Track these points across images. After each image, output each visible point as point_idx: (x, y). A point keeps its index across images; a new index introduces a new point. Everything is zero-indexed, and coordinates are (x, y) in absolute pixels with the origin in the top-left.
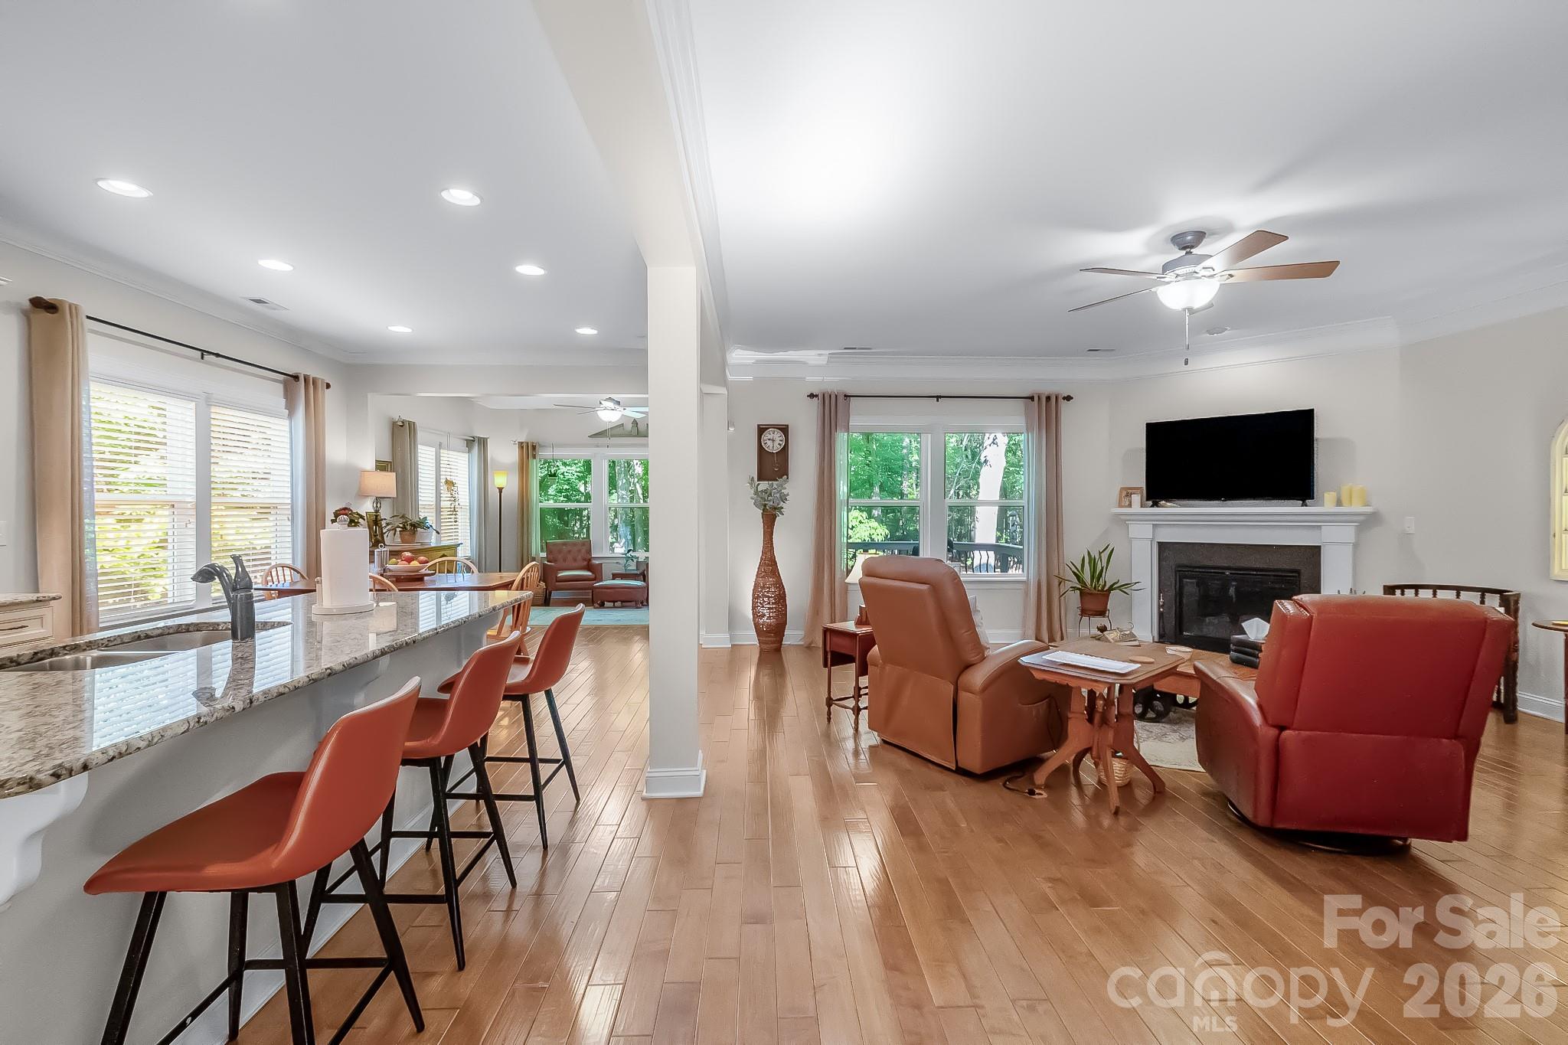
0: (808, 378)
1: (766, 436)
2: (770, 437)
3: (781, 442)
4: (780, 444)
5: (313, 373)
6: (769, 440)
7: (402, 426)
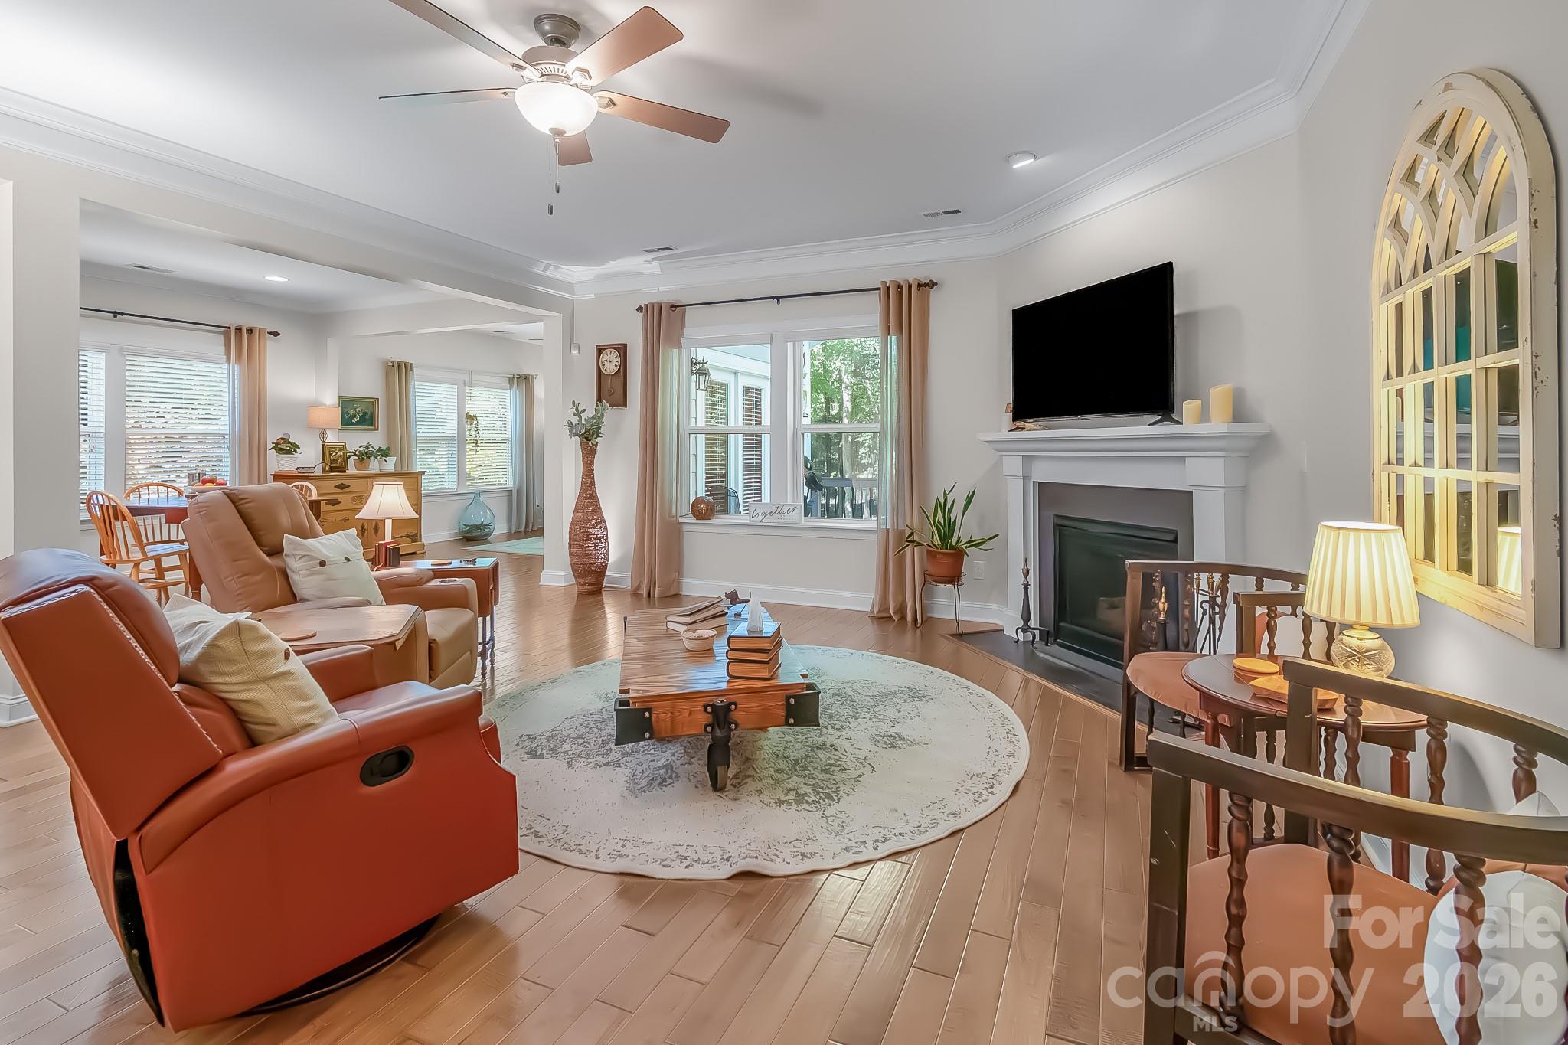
0: (646, 290)
1: (605, 356)
2: (607, 358)
3: (617, 363)
4: (616, 366)
5: (246, 322)
6: (606, 361)
7: (393, 366)
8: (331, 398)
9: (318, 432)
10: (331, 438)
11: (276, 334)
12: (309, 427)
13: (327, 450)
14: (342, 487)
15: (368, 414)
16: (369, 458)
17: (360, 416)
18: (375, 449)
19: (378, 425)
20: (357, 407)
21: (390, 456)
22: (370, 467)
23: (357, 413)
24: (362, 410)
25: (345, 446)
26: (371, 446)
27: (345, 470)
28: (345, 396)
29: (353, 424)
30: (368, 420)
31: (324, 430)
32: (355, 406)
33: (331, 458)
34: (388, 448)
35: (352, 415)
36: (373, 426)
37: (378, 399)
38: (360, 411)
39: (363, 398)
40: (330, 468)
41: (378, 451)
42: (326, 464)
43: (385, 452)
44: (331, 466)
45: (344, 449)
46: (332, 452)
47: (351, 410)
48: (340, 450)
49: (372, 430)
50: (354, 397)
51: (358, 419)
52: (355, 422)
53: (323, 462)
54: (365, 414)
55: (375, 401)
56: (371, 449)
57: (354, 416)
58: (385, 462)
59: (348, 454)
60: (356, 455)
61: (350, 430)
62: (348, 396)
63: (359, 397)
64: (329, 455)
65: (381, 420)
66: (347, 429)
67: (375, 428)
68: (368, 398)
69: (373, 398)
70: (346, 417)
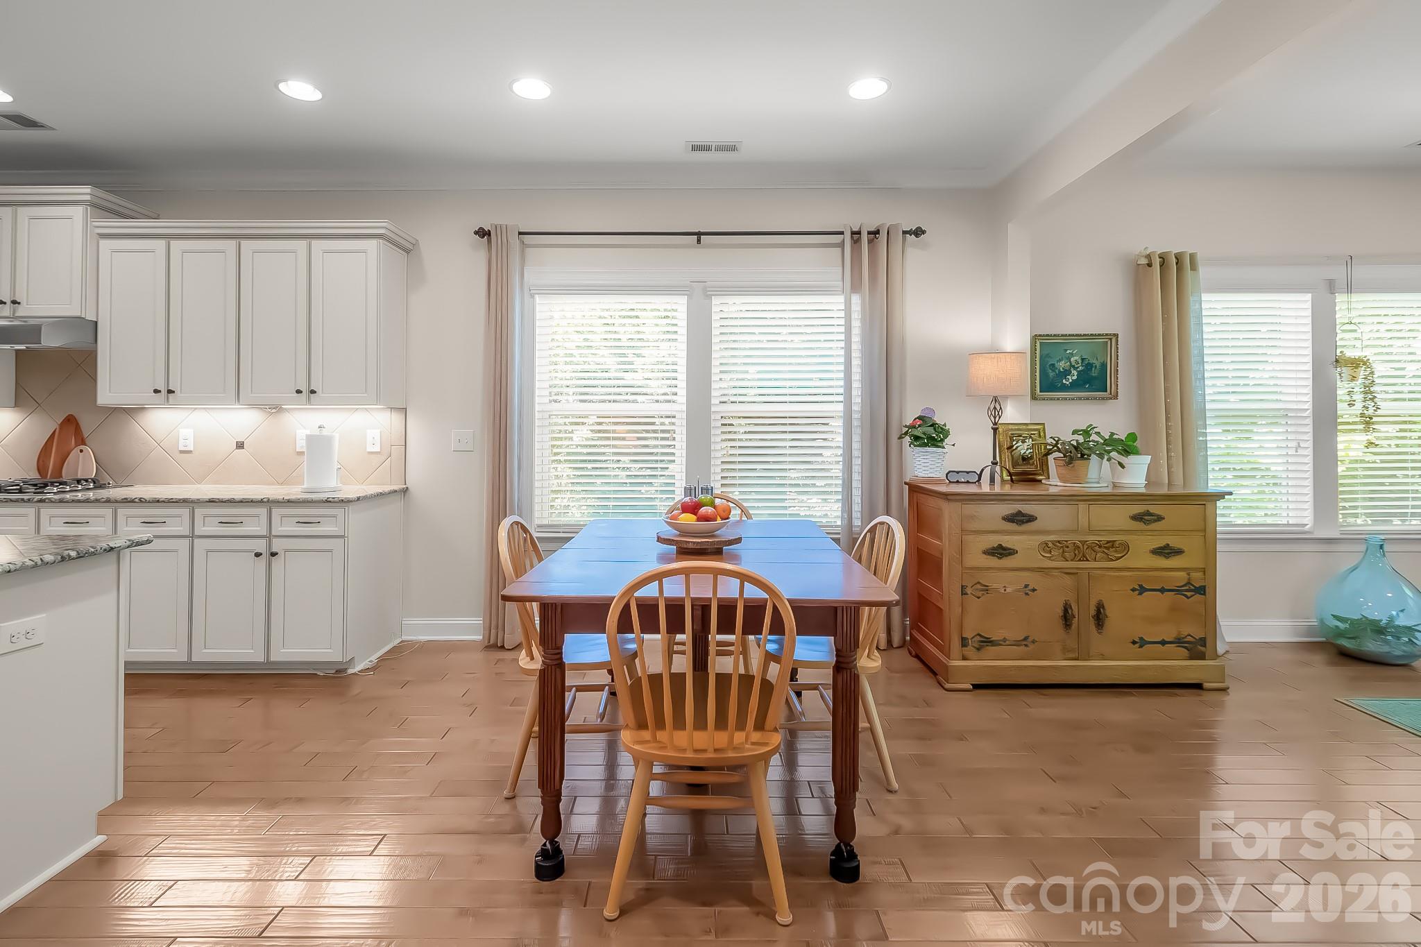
5: (866, 219)
7: (1150, 265)
8: (1016, 338)
9: (988, 403)
10: (1012, 414)
11: (918, 232)
12: (970, 394)
13: (1003, 438)
14: (1020, 519)
15: (1096, 367)
16: (1086, 456)
17: (1078, 372)
18: (1102, 437)
19: (1117, 389)
20: (1072, 354)
21: (1137, 453)
22: (1089, 476)
23: (1074, 367)
24: (1083, 360)
25: (1041, 432)
26: (1096, 430)
27: (1040, 481)
28: (1048, 335)
29: (1064, 388)
30: (1095, 378)
31: (996, 399)
32: (1068, 352)
33: (1012, 456)
34: (1132, 437)
35: (1062, 370)
36: (1106, 392)
37: (1116, 336)
38: (1080, 362)
39: (1085, 335)
40: (1010, 475)
41: (1106, 442)
42: (1001, 467)
43: (1125, 444)
44: (1012, 471)
45: (1040, 436)
46: (1014, 443)
47: (1060, 360)
48: (1031, 440)
49: (1103, 399)
50: (1066, 335)
51: (1075, 378)
52: (1068, 383)
53: (996, 464)
54: (1089, 366)
55: (1111, 339)
56: (1094, 437)
57: (1067, 373)
58: (1122, 466)
59: (1045, 447)
60: (1059, 450)
61: (1058, 399)
62: (1055, 335)
63: (1077, 335)
64: (1008, 449)
65: (1124, 377)
66: (1051, 399)
67: (1111, 394)
68: (1095, 335)
69: (1107, 335)
70: (1051, 374)
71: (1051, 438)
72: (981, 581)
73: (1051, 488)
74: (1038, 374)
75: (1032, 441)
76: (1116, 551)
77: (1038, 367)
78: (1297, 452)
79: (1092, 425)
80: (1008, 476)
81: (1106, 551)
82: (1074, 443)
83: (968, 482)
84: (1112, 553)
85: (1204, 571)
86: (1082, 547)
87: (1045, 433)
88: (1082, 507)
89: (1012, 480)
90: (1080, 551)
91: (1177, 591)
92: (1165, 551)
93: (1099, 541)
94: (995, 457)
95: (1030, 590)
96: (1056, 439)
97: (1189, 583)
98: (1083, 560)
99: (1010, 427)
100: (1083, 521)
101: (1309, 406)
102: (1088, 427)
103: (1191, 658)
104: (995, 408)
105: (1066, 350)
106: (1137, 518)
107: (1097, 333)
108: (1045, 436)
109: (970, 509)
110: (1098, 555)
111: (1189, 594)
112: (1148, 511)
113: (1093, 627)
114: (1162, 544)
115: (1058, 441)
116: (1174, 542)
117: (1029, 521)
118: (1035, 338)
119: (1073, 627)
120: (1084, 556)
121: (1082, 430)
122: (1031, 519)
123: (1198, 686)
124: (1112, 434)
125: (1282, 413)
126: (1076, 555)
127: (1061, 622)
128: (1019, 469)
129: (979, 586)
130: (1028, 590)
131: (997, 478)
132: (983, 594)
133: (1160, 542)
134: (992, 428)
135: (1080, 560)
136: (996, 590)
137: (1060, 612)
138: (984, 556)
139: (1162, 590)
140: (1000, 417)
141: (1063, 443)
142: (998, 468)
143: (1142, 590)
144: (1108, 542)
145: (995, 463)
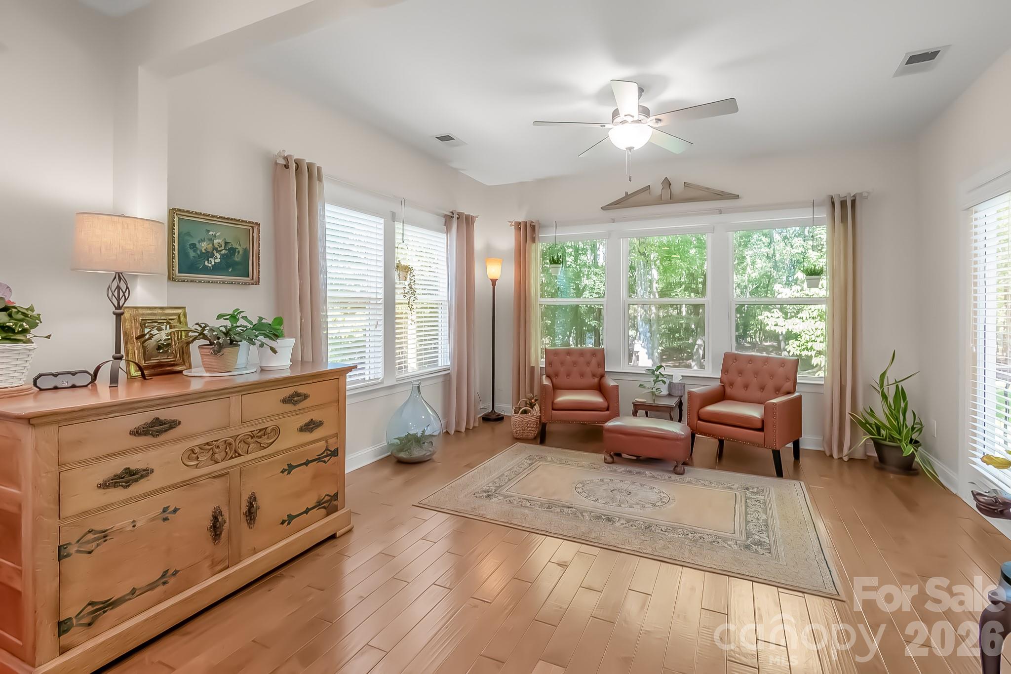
7: (287, 167)
13: (130, 325)
14: (156, 429)
15: (239, 252)
16: (234, 342)
17: (221, 255)
18: (250, 322)
19: (259, 275)
20: (215, 236)
21: (283, 336)
22: (238, 362)
23: (216, 249)
24: (226, 243)
25: (182, 318)
26: (242, 314)
27: (181, 372)
28: (188, 212)
29: (206, 271)
30: (237, 263)
31: (119, 276)
32: (211, 233)
33: (144, 348)
34: (279, 321)
35: (204, 251)
36: (249, 277)
37: (258, 225)
38: (223, 245)
39: (228, 219)
40: (141, 369)
41: (255, 328)
42: (128, 360)
43: (274, 329)
44: (143, 364)
45: (180, 322)
46: (147, 330)
47: (203, 240)
48: (168, 326)
49: (246, 284)
50: (209, 215)
51: (218, 260)
52: (210, 265)
53: (120, 358)
54: (232, 251)
55: (253, 227)
56: (241, 322)
57: (208, 255)
58: (274, 351)
59: (187, 336)
60: (205, 337)
61: (200, 282)
62: (196, 213)
63: (220, 217)
64: (138, 338)
65: (265, 266)
66: (192, 281)
67: (253, 279)
68: (239, 220)
69: (250, 222)
70: (192, 254)
71: (196, 324)
72: (93, 528)
73: (193, 381)
74: (176, 252)
75: (171, 328)
76: (268, 438)
77: (176, 244)
78: (376, 328)
79: (239, 309)
80: (137, 371)
81: (259, 440)
82: (223, 329)
83: (74, 386)
84: (265, 441)
85: (337, 435)
86: (234, 443)
87: (185, 318)
88: (235, 399)
89: (143, 376)
90: (231, 449)
91: (319, 459)
92: (310, 426)
93: (251, 432)
94: (118, 350)
95: (170, 513)
96: (203, 325)
97: (327, 449)
98: (235, 457)
99: (141, 311)
100: (235, 415)
101: (381, 296)
102: (234, 311)
103: (328, 514)
104: (118, 288)
105: (208, 231)
106: (288, 400)
107: (241, 219)
108: (186, 322)
109: (70, 432)
110: (251, 446)
111: (326, 459)
112: (296, 392)
113: (244, 525)
114: (307, 420)
115: (205, 327)
116: (316, 416)
117: (171, 428)
118: (173, 212)
119: (223, 534)
120: (236, 451)
121: (229, 315)
122: (173, 424)
123: (333, 537)
124: (261, 319)
125: (368, 301)
126: (227, 454)
127: (209, 535)
128: (154, 361)
129: (91, 536)
130: (167, 514)
131: (122, 376)
132: (98, 545)
133: (304, 419)
134: (114, 313)
135: (232, 458)
136: (121, 530)
137: (208, 523)
138: (101, 491)
139: (307, 463)
140: (126, 300)
141: (212, 330)
142: (123, 364)
143: (291, 468)
144: (260, 430)
145: (118, 358)
